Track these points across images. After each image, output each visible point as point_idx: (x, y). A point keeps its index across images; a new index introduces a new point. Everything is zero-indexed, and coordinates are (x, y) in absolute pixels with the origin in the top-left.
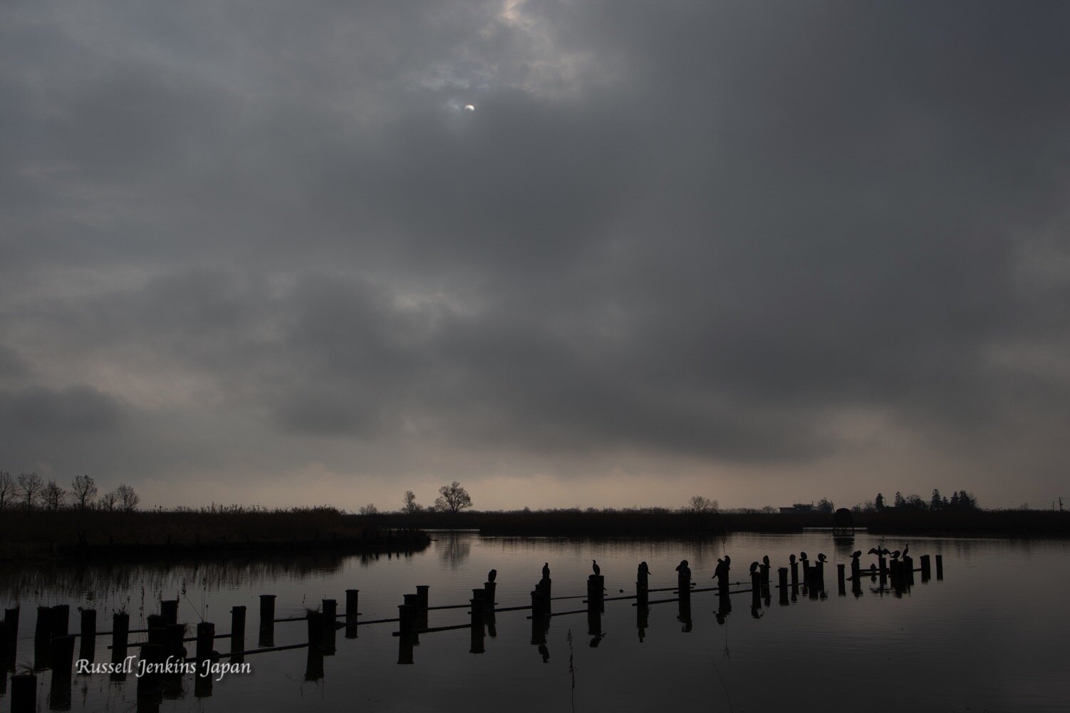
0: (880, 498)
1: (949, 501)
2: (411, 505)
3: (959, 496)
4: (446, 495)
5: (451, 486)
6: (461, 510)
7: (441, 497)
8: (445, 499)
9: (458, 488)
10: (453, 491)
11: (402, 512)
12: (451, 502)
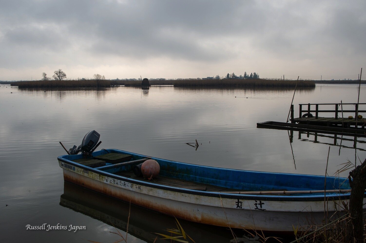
0: (228, 75)
1: (249, 76)
2: (45, 78)
3: (253, 74)
4: (57, 74)
5: (58, 71)
6: (63, 79)
7: (55, 75)
8: (56, 76)
9: (61, 71)
10: (60, 72)
11: (42, 80)
12: (59, 77)
